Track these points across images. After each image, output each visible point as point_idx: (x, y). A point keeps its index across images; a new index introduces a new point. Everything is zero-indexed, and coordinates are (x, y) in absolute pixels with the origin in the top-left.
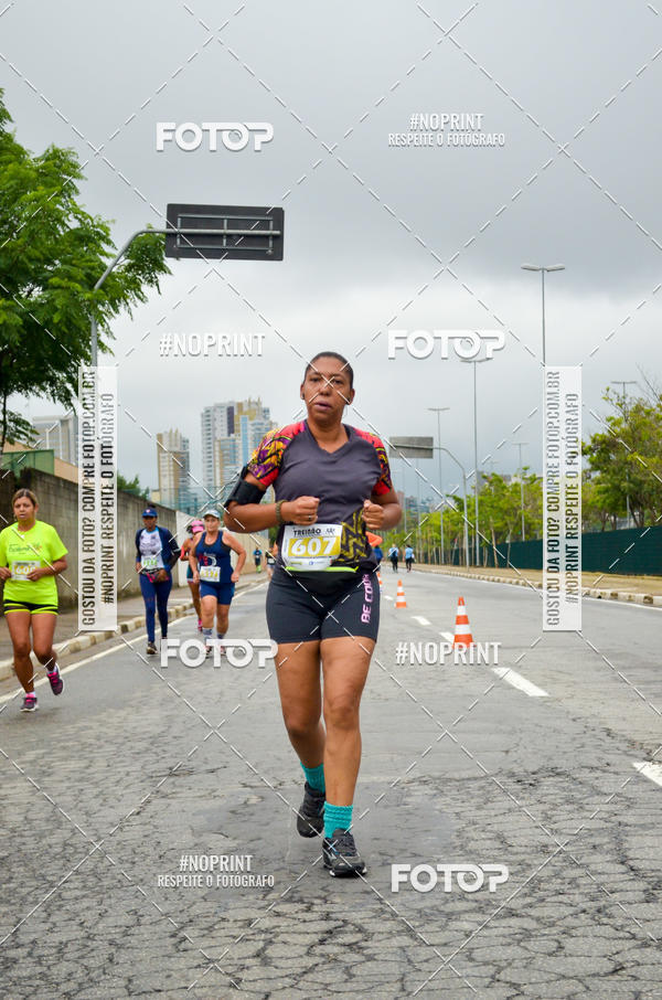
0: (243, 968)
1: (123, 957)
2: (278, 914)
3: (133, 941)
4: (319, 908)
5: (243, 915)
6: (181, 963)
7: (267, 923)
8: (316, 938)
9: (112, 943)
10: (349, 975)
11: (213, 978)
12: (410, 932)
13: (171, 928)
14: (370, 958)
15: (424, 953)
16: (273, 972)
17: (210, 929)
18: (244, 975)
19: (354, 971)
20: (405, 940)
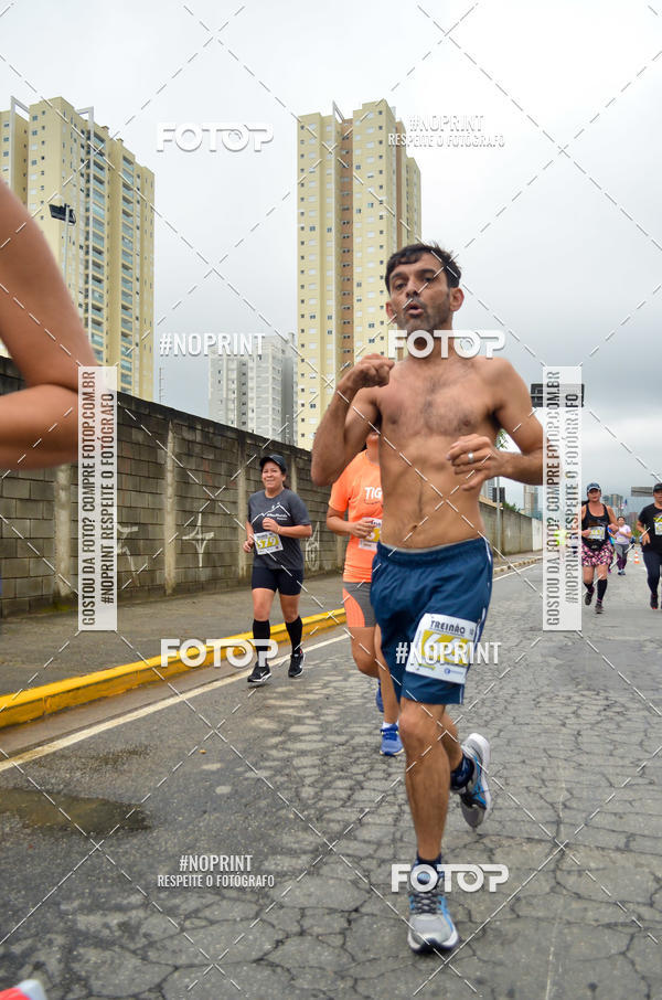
0: (567, 718)
1: (511, 707)
2: (583, 695)
3: (516, 701)
4: (603, 694)
5: (566, 694)
6: (537, 713)
7: (577, 699)
8: (602, 708)
9: (506, 701)
10: (619, 727)
11: (553, 721)
12: (649, 709)
13: (534, 697)
14: (629, 720)
15: (656, 720)
16: (581, 721)
17: (551, 698)
18: (567, 721)
19: (622, 725)
20: (646, 713)
